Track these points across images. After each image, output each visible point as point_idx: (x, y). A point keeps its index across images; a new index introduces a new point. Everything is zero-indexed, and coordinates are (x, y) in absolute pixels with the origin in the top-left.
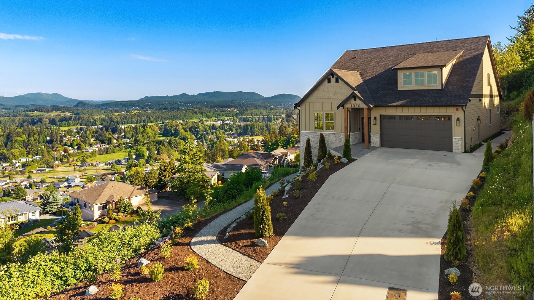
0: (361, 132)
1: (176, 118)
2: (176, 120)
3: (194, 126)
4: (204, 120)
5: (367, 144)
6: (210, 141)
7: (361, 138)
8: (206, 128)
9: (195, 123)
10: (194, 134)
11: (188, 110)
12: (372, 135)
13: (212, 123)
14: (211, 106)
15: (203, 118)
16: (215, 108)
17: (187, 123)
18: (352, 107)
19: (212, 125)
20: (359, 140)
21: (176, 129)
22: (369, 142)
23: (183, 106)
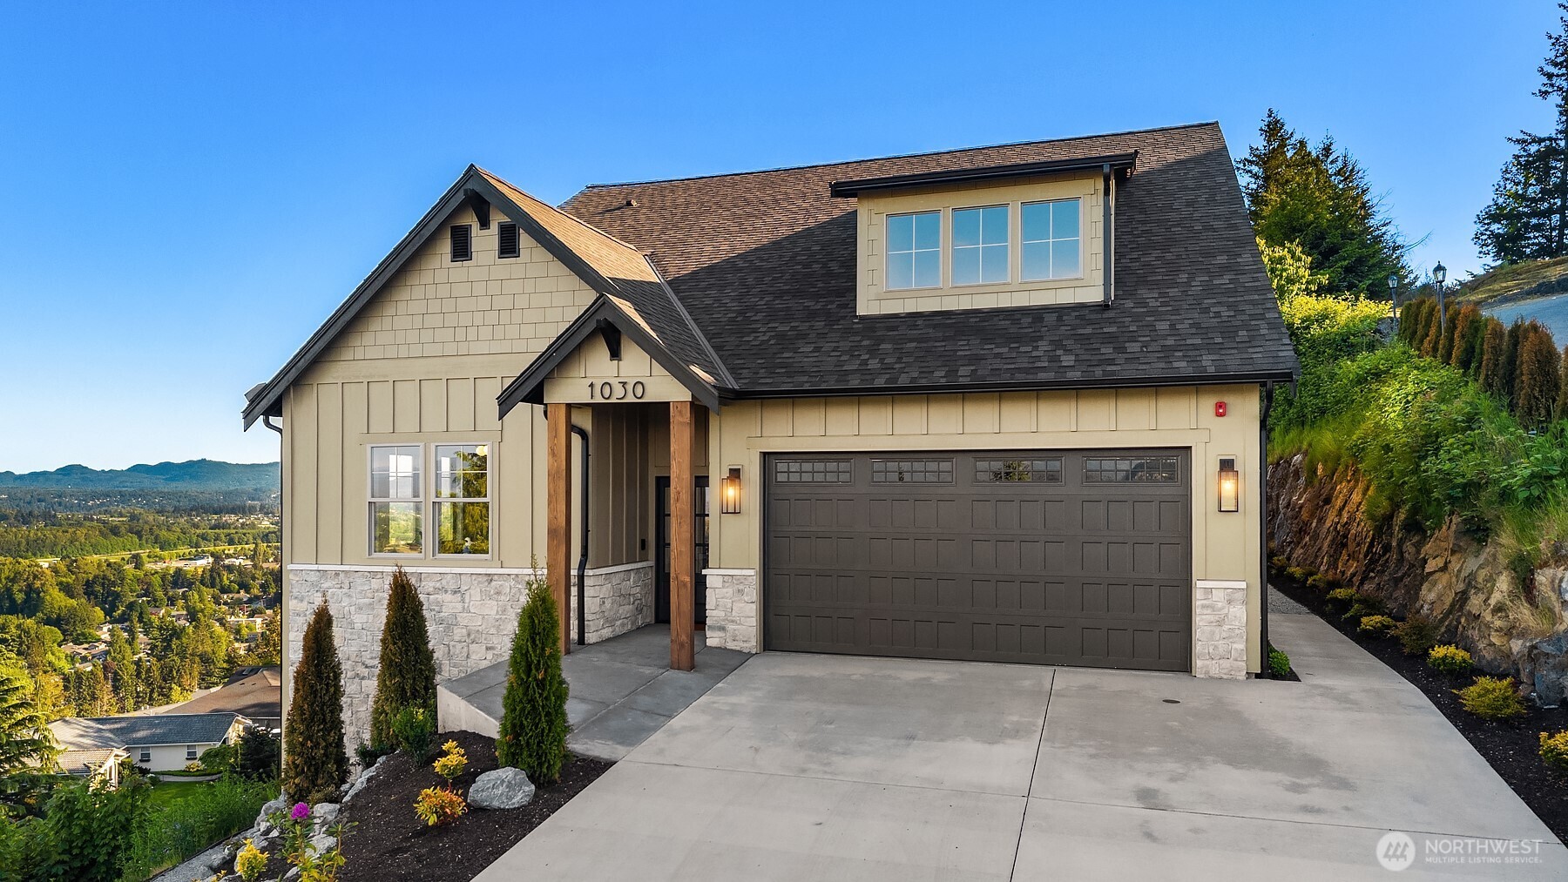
0: (652, 563)
1: (37, 547)
2: (35, 555)
3: (105, 577)
4: (144, 556)
5: (684, 638)
6: (160, 629)
7: (651, 599)
8: (149, 584)
9: (109, 565)
10: (101, 604)
11: (88, 523)
12: (713, 576)
13: (176, 564)
14: (176, 510)
15: (141, 547)
16: (190, 515)
17: (78, 567)
18: (599, 399)
19: (176, 572)
20: (639, 610)
21: (29, 586)
22: (700, 621)
23: (71, 507)
